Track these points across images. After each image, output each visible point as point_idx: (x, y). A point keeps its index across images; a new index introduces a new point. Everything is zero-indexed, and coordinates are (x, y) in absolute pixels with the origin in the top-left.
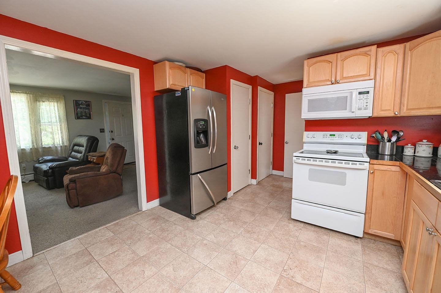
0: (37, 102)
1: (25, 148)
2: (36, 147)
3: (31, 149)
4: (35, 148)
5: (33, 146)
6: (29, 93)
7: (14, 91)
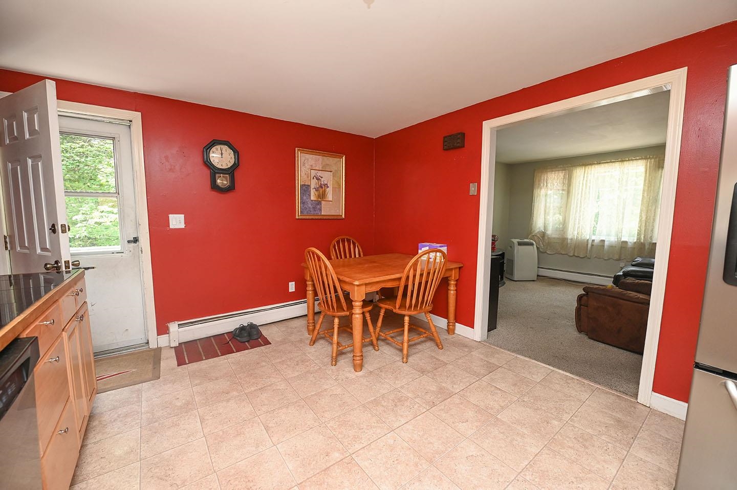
0: (659, 170)
1: (627, 240)
2: (642, 241)
3: (635, 243)
4: (641, 243)
5: (639, 239)
6: (650, 158)
7: (630, 159)
